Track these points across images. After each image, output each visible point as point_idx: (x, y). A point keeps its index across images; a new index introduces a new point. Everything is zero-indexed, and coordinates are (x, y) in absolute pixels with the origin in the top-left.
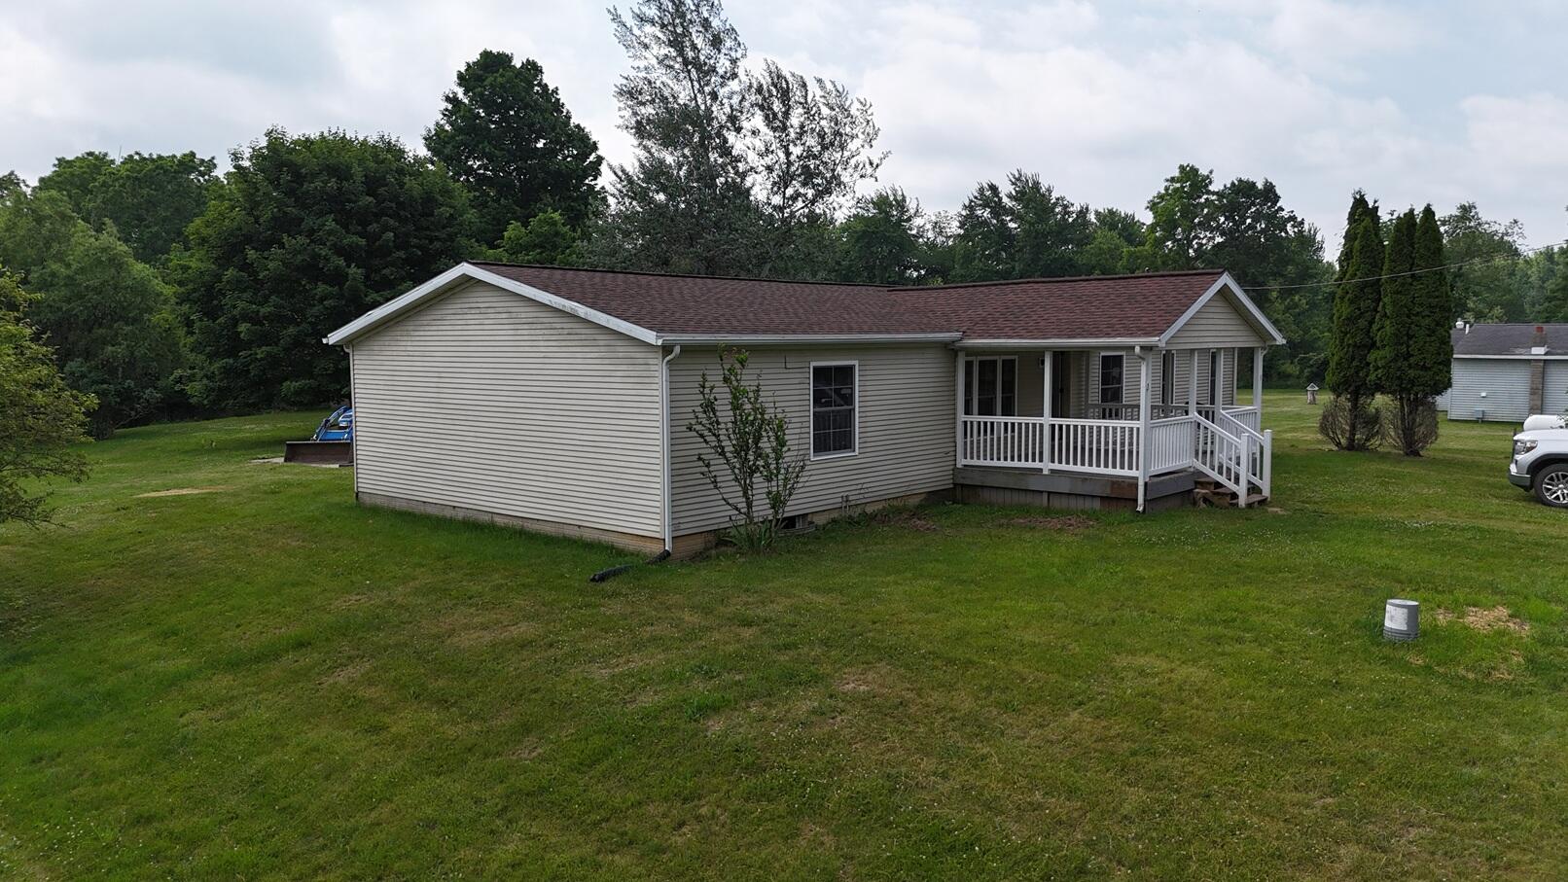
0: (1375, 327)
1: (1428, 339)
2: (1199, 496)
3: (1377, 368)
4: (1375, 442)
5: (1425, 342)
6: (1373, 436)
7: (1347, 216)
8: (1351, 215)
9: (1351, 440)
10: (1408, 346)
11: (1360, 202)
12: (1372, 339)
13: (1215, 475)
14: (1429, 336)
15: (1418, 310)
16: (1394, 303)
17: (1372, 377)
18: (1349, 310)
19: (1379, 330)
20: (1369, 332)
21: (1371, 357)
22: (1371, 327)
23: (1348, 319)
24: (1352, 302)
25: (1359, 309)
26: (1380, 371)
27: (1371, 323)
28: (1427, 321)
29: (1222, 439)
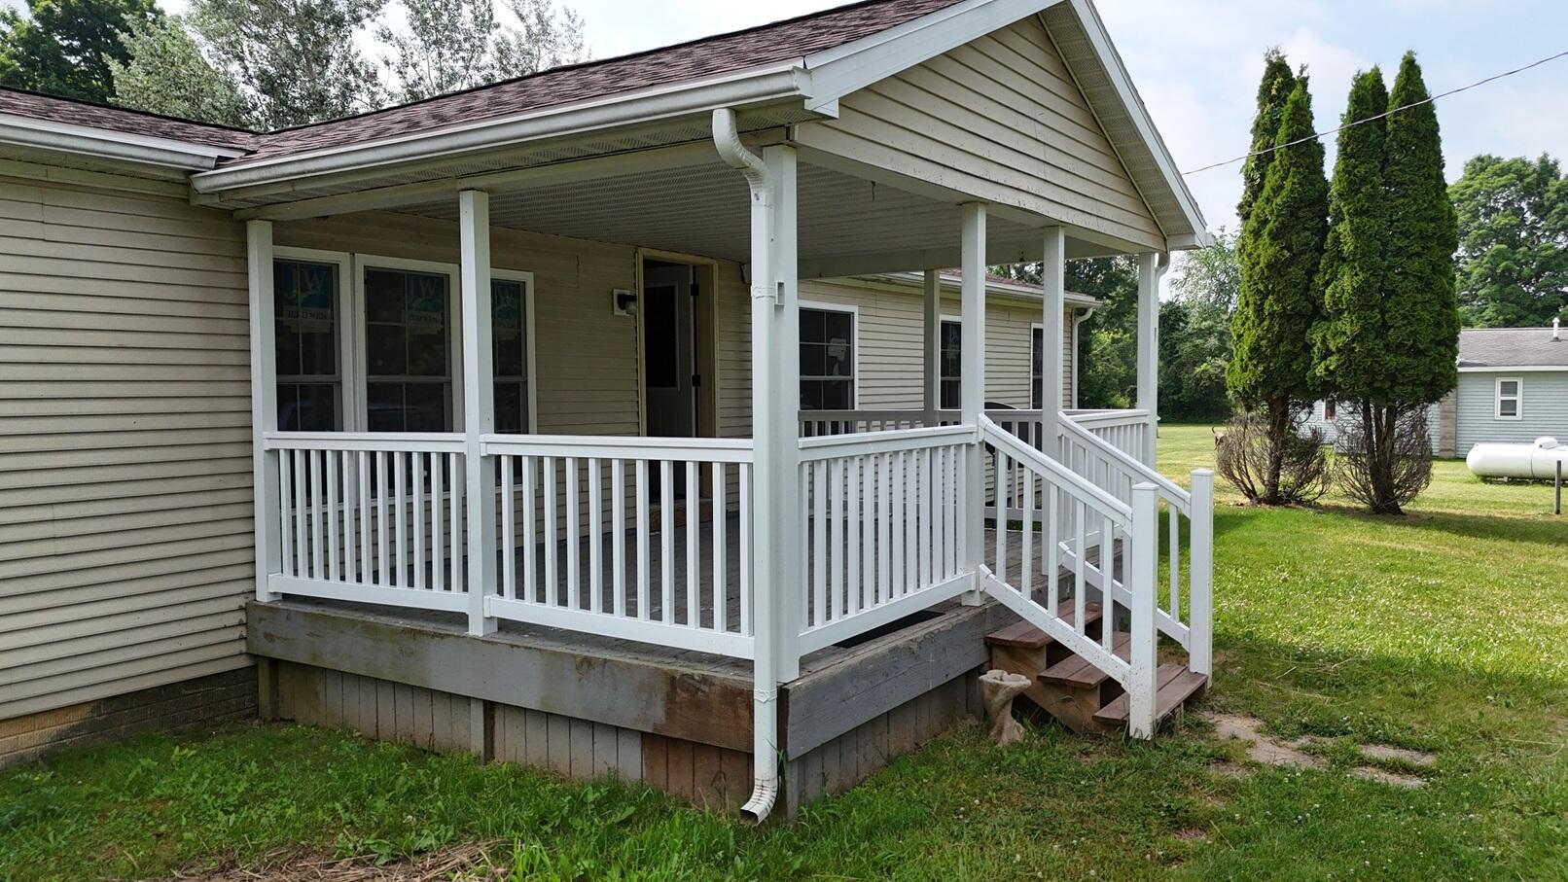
0: (1318, 279)
1: (1419, 297)
2: (1000, 697)
3: (1326, 354)
4: (1314, 488)
5: (1415, 304)
6: (1309, 480)
7: (1256, 93)
8: (1265, 91)
9: (1273, 485)
10: (1383, 312)
11: (1278, 69)
12: (1313, 303)
13: (1047, 621)
14: (1418, 291)
15: (1399, 244)
16: (1357, 232)
17: (1320, 371)
18: (1271, 251)
19: (1327, 284)
20: (1308, 289)
21: (1316, 336)
22: (1311, 280)
23: (1270, 266)
24: (1275, 236)
25: (1289, 248)
26: (1334, 358)
27: (1311, 273)
28: (1416, 265)
29: (1066, 501)
